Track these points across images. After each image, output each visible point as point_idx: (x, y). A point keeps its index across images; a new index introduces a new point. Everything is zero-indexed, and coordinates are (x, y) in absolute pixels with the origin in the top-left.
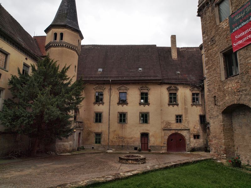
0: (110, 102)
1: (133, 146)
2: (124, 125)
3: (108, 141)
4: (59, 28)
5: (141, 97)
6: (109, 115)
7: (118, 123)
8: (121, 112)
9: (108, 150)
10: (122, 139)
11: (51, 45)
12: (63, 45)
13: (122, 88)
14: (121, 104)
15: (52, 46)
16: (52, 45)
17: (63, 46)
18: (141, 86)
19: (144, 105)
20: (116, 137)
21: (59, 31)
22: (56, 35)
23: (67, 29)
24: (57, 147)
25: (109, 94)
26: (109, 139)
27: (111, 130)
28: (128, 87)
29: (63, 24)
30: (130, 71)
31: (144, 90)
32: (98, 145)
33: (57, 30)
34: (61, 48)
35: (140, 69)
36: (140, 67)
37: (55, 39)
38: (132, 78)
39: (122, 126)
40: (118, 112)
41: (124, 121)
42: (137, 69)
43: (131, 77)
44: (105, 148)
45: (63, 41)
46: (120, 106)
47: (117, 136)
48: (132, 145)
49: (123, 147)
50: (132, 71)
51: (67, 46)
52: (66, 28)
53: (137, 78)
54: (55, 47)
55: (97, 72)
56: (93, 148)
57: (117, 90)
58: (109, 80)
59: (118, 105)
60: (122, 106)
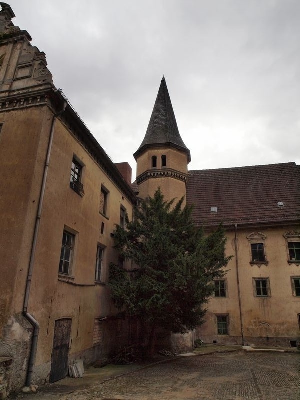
0: (237, 261)
1: (289, 339)
2: (265, 301)
3: (240, 329)
4: (158, 149)
5: (290, 250)
6: (238, 283)
7: (255, 297)
8: (259, 278)
9: (243, 345)
10: (266, 326)
12: (168, 173)
13: (255, 237)
14: (256, 264)
15: (151, 177)
16: (151, 174)
17: (167, 175)
18: (288, 232)
19: (298, 264)
20: (255, 322)
21: (159, 153)
22: (154, 159)
23: (171, 149)
25: (234, 247)
26: (242, 325)
27: (244, 309)
28: (265, 234)
29: (164, 142)
30: (265, 207)
31: (294, 237)
32: (224, 336)
33: (154, 151)
34: (165, 178)
35: (281, 204)
36: (280, 201)
37: (155, 164)
38: (270, 219)
39: (264, 302)
40: (254, 278)
41: (265, 293)
42: (275, 204)
43: (268, 218)
44: (236, 342)
45: (167, 167)
46: (255, 267)
47: (255, 321)
48: (286, 336)
49: (271, 341)
50: (268, 207)
51: (173, 174)
52: (170, 148)
53: (280, 218)
54: (156, 177)
55: (209, 214)
56: (215, 342)
57: (247, 241)
58: (234, 226)
59: (252, 266)
60: (260, 267)
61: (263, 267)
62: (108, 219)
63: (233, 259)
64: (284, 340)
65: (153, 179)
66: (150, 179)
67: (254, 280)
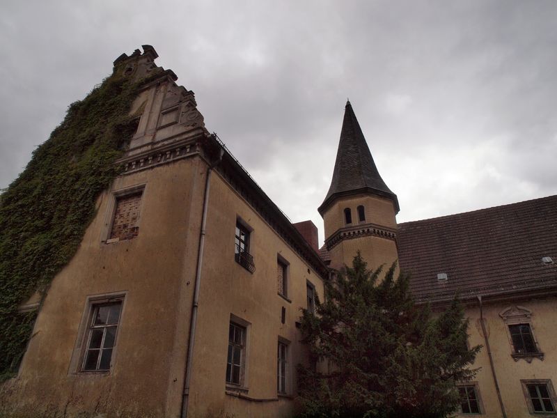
0: (489, 354)
4: (351, 198)
6: (498, 389)
7: (531, 414)
8: (532, 381)
11: (342, 234)
12: (368, 230)
13: (514, 314)
14: (523, 357)
15: (345, 237)
16: (345, 234)
17: (368, 233)
21: (353, 203)
22: (348, 212)
23: (370, 196)
25: (481, 331)
28: (529, 308)
29: (358, 187)
30: (521, 267)
33: (349, 201)
34: (365, 238)
35: (547, 259)
36: (546, 255)
37: (349, 220)
38: (534, 284)
40: (523, 381)
41: (549, 406)
42: (537, 261)
43: (533, 282)
45: (367, 222)
46: (522, 362)
50: (527, 266)
51: (376, 231)
52: (367, 195)
53: (549, 282)
54: (352, 238)
55: (435, 283)
57: (500, 321)
58: (477, 299)
59: (516, 361)
60: (530, 362)
61: (536, 361)
62: (290, 302)
63: (481, 349)
65: (348, 241)
66: (343, 241)
67: (524, 385)
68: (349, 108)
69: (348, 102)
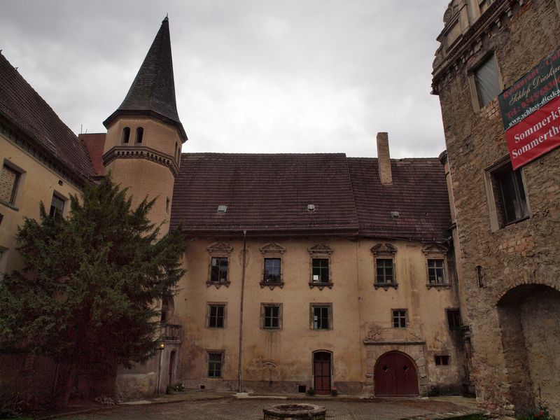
0: (243, 280)
1: (297, 383)
2: (274, 334)
3: (237, 371)
4: (134, 118)
5: (313, 269)
6: (242, 309)
7: (261, 328)
8: (269, 304)
9: (238, 391)
10: (270, 367)
11: (116, 152)
12: (142, 152)
13: (271, 249)
14: (268, 285)
15: (118, 156)
16: (119, 152)
17: (142, 156)
18: (314, 245)
19: (321, 288)
20: (257, 362)
21: (134, 123)
22: (127, 131)
23: (152, 119)
24: (118, 386)
25: (242, 261)
26: (240, 365)
27: (245, 344)
28: (284, 246)
29: (143, 108)
30: (290, 210)
31: (320, 252)
32: (215, 379)
33: (132, 120)
34: (137, 160)
35: (311, 206)
36: (311, 203)
37: (126, 140)
39: (272, 335)
40: (263, 304)
41: (276, 323)
42: (303, 207)
43: (290, 224)
44: (230, 387)
45: (142, 145)
46: (267, 289)
47: (258, 360)
48: (295, 380)
49: (274, 385)
50: (294, 210)
51: (150, 155)
52: (150, 118)
53: (304, 226)
54: (125, 158)
55: (213, 214)
56: (203, 387)
57: (259, 253)
58: (243, 232)
59: (262, 288)
60: (272, 290)
61: (277, 289)
62: (17, 210)
64: (291, 384)
65: (121, 160)
66: (117, 160)
67: (263, 306)
68: (165, 23)
69: (167, 18)
